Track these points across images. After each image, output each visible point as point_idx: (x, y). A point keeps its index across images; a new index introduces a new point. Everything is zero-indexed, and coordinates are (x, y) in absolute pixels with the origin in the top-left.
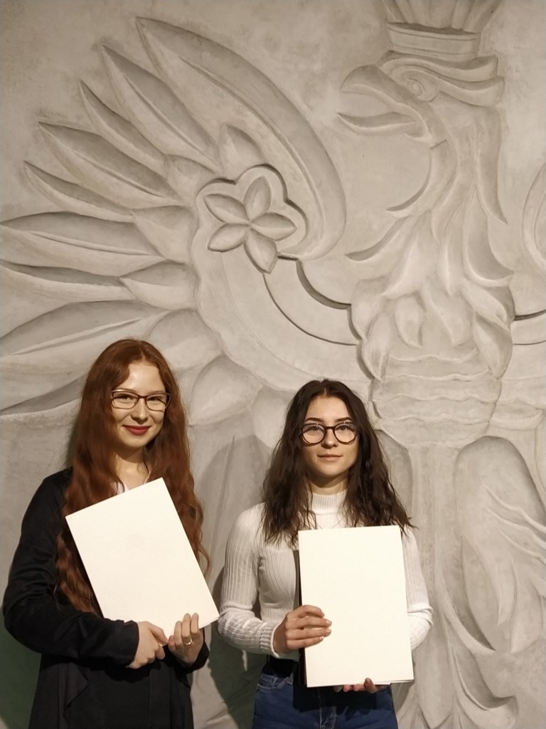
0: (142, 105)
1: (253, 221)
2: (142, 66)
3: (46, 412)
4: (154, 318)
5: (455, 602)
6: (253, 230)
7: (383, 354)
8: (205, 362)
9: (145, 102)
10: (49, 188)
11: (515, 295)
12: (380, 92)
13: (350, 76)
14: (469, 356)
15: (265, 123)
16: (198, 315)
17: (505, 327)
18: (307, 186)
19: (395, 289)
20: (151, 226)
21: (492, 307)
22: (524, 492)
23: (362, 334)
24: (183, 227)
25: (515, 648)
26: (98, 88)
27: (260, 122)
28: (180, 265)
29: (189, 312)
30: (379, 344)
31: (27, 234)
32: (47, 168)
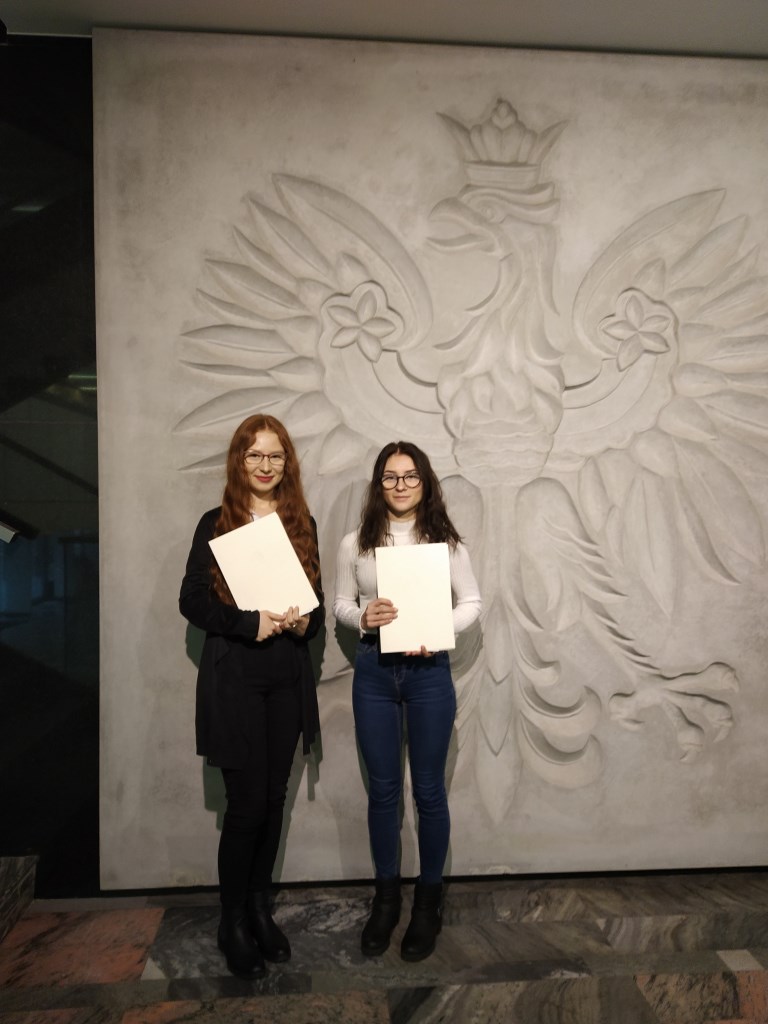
0: (280, 240)
1: (365, 324)
2: (278, 211)
4: (292, 399)
5: (515, 595)
6: (364, 331)
7: (463, 419)
8: (330, 429)
9: (282, 239)
10: (214, 307)
11: (566, 371)
12: (461, 218)
13: (436, 208)
14: (528, 419)
15: (373, 248)
16: (324, 395)
17: (557, 395)
18: (405, 296)
19: (472, 370)
20: (289, 332)
21: (548, 381)
22: (569, 518)
23: (447, 405)
24: (313, 331)
25: (560, 628)
26: (246, 231)
27: (368, 248)
28: (310, 359)
29: (316, 395)
30: (460, 411)
31: (202, 342)
32: (213, 293)
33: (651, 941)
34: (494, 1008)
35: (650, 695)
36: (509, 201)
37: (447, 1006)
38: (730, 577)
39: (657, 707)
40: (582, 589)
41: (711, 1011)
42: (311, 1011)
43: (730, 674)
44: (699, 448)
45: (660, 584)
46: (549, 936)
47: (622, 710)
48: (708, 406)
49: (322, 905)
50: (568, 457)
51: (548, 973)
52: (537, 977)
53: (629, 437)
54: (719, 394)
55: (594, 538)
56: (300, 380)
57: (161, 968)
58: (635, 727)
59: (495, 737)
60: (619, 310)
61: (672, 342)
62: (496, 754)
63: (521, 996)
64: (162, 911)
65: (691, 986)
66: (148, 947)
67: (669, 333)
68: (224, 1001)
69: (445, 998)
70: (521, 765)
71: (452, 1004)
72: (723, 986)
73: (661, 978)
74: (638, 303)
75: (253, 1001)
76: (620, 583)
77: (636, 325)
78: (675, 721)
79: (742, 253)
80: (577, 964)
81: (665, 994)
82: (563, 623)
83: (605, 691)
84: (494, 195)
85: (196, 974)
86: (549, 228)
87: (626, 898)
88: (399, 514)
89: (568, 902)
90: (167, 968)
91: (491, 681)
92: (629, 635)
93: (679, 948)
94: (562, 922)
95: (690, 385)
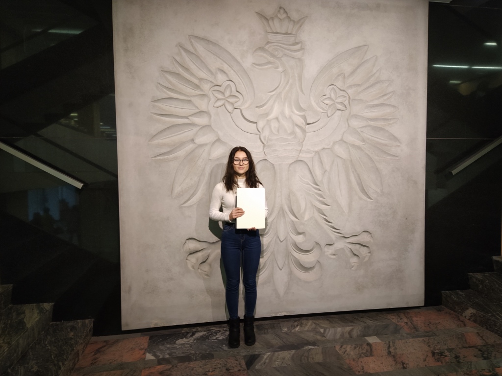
33: (341, 335)
34: (284, 359)
35: (340, 244)
36: (284, 48)
37: (266, 359)
38: (370, 198)
39: (343, 249)
40: (314, 204)
41: (362, 355)
42: (215, 364)
43: (370, 235)
44: (358, 148)
45: (343, 201)
46: (302, 335)
47: (329, 251)
48: (362, 131)
49: (213, 331)
50: (308, 152)
51: (303, 347)
52: (299, 349)
53: (331, 144)
54: (365, 127)
55: (318, 184)
56: (201, 121)
57: (152, 355)
58: (334, 257)
60: (327, 93)
61: (348, 106)
62: (281, 270)
63: (293, 354)
64: (148, 337)
65: (355, 348)
66: (146, 349)
67: (346, 103)
68: (181, 364)
69: (265, 357)
70: (291, 273)
71: (268, 358)
72: (365, 347)
73: (344, 346)
74: (335, 90)
75: (192, 363)
76: (328, 201)
77: (334, 99)
78: (349, 254)
79: (374, 71)
80: (314, 344)
81: (346, 351)
82: (306, 217)
83: (323, 243)
85: (167, 356)
86: (300, 60)
87: (331, 322)
88: (240, 175)
89: (309, 324)
90: (155, 355)
91: (279, 241)
92: (332, 221)
93: (351, 337)
94: (307, 331)
95: (355, 123)
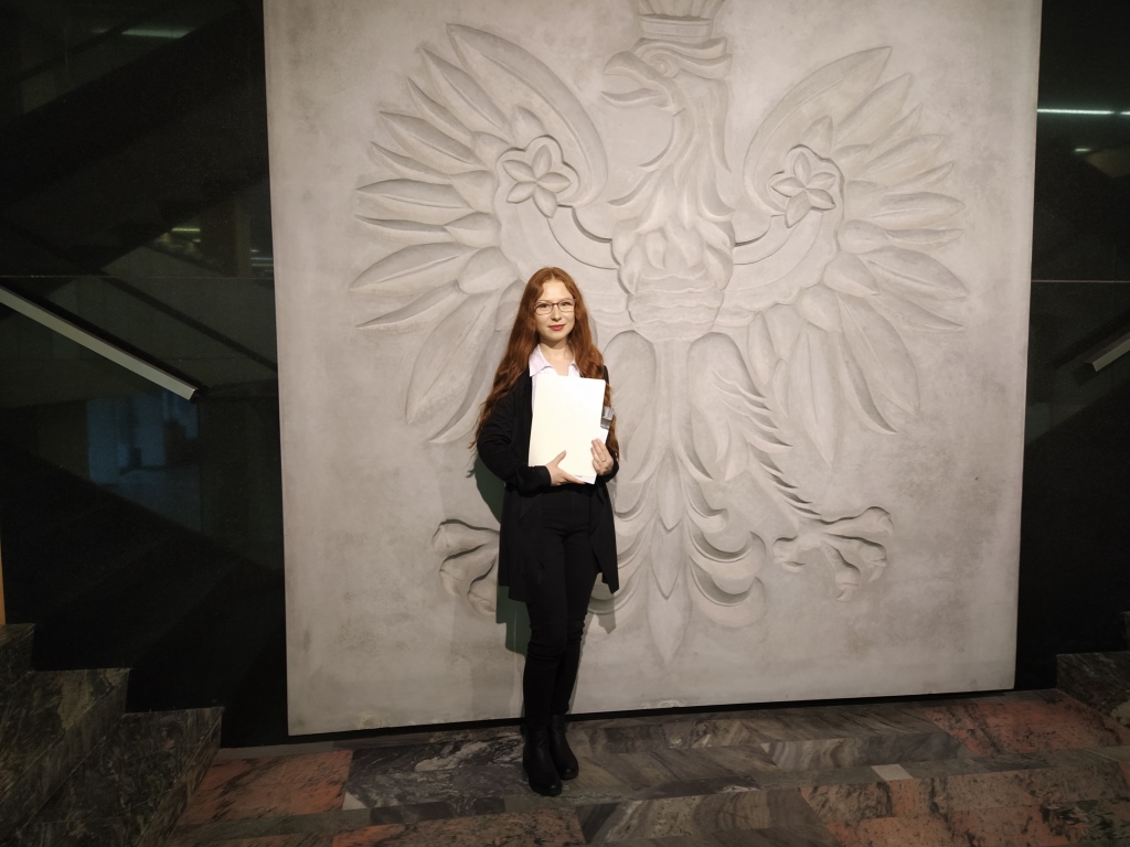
0: (455, 93)
1: (539, 179)
2: (453, 63)
3: (399, 323)
4: (469, 254)
5: (686, 447)
6: (539, 186)
7: (637, 275)
8: (507, 285)
9: (457, 91)
10: (390, 161)
11: (736, 227)
12: (634, 72)
13: (610, 62)
14: (699, 275)
15: (547, 102)
16: (500, 251)
17: (727, 251)
18: (579, 150)
19: (646, 226)
20: (465, 187)
21: (718, 237)
22: (738, 371)
23: (621, 260)
24: (488, 185)
25: (728, 478)
26: (421, 83)
27: (543, 102)
28: (486, 214)
29: (494, 249)
30: (634, 267)
31: (377, 196)
32: (388, 147)
33: (812, 761)
34: (675, 818)
35: (811, 539)
36: (681, 55)
37: (632, 818)
38: (887, 426)
39: (818, 549)
40: (749, 441)
41: (867, 812)
42: (508, 827)
43: (885, 518)
44: (862, 303)
45: (822, 435)
46: (718, 758)
47: (784, 554)
48: (871, 262)
49: (504, 741)
51: (721, 788)
52: (711, 792)
53: (795, 293)
54: (881, 250)
55: (761, 391)
56: (477, 236)
57: (359, 799)
58: (796, 569)
59: (665, 581)
60: (787, 167)
61: (837, 199)
62: (667, 598)
63: (698, 806)
64: (350, 753)
65: (849, 794)
66: (344, 783)
67: (834, 192)
68: (427, 823)
69: (630, 811)
70: (690, 607)
71: (637, 815)
72: (876, 792)
73: (822, 789)
74: (806, 159)
75: (452, 821)
76: (784, 434)
77: (804, 183)
78: (833, 562)
79: (906, 111)
80: (747, 780)
81: (827, 801)
82: (731, 473)
83: (769, 536)
84: (667, 49)
85: (395, 803)
86: (721, 83)
87: (787, 726)
89: (734, 730)
90: (365, 799)
91: (662, 529)
92: (792, 483)
93: (838, 765)
94: (729, 747)
95: (854, 242)
